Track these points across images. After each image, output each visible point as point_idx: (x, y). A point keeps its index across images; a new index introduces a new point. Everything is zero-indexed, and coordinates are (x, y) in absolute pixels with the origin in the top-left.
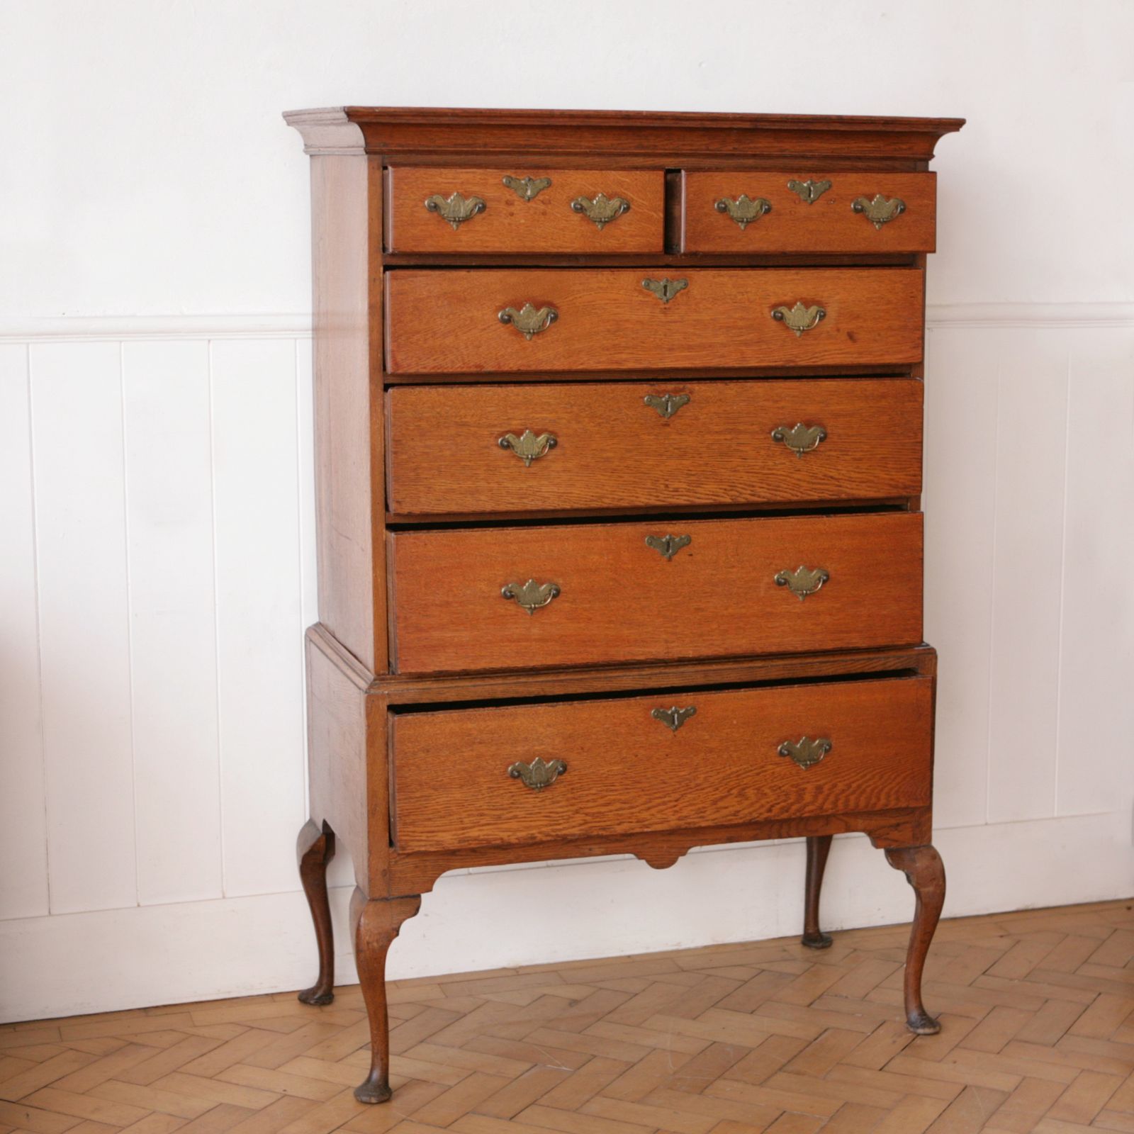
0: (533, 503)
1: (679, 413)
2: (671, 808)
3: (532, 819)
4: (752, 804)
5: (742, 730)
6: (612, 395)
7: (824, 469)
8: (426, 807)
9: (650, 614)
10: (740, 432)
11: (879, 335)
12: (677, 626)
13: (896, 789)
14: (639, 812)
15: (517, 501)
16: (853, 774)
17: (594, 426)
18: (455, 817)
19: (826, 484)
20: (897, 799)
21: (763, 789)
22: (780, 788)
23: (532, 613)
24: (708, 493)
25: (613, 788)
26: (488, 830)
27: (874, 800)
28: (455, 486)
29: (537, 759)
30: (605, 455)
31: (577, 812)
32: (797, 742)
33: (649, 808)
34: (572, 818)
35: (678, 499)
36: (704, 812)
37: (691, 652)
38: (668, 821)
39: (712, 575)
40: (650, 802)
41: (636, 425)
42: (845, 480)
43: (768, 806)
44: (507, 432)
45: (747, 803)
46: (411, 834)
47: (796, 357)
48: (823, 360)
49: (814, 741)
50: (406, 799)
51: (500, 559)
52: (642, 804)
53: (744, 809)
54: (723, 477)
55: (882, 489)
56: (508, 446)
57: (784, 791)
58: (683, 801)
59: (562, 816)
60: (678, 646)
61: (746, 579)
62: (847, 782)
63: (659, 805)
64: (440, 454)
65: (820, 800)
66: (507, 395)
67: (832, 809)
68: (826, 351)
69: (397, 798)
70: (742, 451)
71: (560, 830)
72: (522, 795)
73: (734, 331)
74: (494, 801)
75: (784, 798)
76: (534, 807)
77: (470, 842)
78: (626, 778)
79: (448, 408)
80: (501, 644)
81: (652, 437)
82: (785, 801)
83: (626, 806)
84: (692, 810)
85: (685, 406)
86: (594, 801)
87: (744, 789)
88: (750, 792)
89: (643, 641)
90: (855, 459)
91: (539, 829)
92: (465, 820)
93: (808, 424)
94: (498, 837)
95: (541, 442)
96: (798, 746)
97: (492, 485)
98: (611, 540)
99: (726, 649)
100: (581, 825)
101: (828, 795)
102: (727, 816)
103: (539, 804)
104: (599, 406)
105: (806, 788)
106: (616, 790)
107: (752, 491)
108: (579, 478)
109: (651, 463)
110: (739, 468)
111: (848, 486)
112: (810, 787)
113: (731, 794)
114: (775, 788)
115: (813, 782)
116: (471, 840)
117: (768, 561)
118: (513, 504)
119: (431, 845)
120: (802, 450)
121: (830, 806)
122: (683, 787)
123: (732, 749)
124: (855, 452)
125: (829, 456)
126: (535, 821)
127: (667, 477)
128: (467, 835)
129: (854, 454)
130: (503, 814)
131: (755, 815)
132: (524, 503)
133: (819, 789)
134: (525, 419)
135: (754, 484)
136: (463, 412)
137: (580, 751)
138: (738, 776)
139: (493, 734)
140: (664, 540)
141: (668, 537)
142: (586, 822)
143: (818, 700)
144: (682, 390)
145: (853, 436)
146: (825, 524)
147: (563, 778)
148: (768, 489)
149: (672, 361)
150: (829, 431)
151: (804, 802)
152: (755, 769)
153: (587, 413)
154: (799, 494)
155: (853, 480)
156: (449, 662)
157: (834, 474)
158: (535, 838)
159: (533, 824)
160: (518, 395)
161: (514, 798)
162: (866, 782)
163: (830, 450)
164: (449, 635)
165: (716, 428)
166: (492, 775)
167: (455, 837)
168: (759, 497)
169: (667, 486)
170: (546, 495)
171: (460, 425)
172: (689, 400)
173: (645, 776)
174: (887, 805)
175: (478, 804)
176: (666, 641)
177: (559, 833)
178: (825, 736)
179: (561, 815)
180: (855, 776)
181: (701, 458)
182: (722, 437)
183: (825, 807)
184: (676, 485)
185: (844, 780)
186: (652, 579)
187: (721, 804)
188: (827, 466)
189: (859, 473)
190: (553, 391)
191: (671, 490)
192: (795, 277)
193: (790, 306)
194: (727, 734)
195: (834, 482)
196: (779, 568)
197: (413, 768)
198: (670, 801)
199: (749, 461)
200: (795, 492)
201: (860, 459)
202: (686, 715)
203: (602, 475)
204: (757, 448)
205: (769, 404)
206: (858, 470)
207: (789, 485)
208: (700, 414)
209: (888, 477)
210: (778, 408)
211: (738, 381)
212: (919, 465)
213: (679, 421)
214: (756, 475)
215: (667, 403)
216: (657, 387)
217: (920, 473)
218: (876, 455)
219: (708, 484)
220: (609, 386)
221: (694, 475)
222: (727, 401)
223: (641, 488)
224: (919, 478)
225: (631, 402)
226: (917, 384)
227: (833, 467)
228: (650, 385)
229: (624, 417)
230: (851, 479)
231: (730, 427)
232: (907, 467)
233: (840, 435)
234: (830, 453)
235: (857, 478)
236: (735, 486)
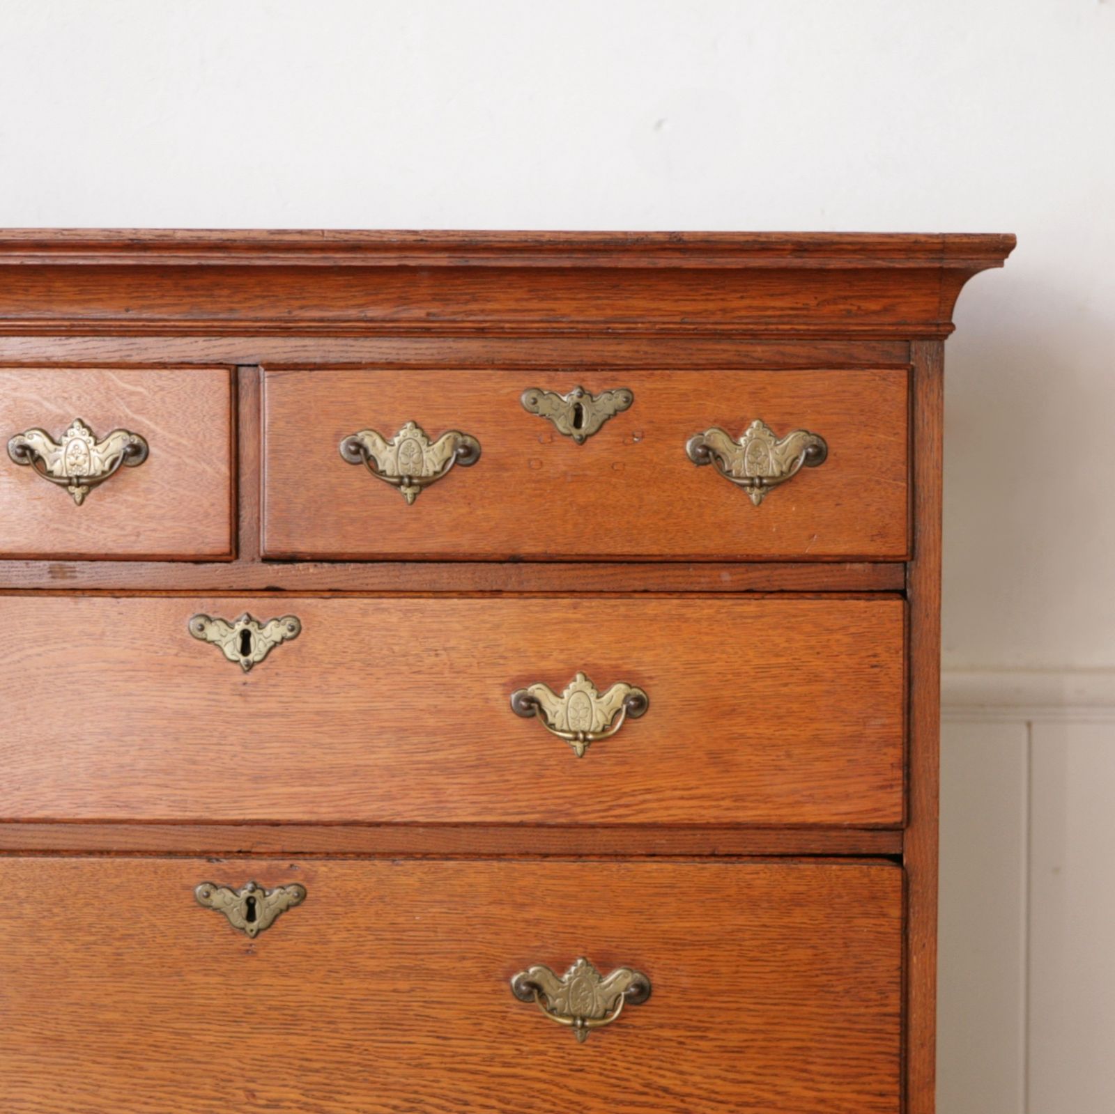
1: (279, 925)
6: (117, 881)
7: (645, 1069)
10: (431, 974)
11: (789, 755)
17: (76, 951)
30: (101, 1017)
41: (176, 952)
42: (700, 1097)
47: (574, 805)
48: (642, 811)
54: (392, 1079)
68: (648, 791)
70: (436, 1019)
73: (415, 740)
81: (214, 980)
85: (293, 911)
93: (603, 964)
104: (87, 905)
108: (40, 1067)
109: (212, 1039)
110: (428, 1059)
120: (579, 1022)
124: (725, 1031)
125: (660, 1038)
127: (252, 1074)
129: (723, 1036)
135: (469, 1098)
144: (285, 874)
145: (720, 992)
149: (261, 806)
150: (657, 979)
153: (57, 919)
155: (720, 1098)
157: (670, 1081)
163: (661, 1026)
165: (372, 963)
169: (252, 1094)
181: (335, 1031)
182: (385, 986)
184: (274, 1093)
188: (655, 1063)
189: (734, 1081)
192: (571, 615)
193: (556, 685)
195: (669, 1100)
199: (454, 1042)
201: (740, 1050)
203: (94, 1062)
204: (472, 1012)
205: (504, 912)
206: (731, 1076)
207: (554, 1104)
208: (332, 931)
209: (812, 1094)
210: (526, 921)
211: (426, 856)
212: (896, 1069)
213: (281, 944)
214: (470, 1077)
215: (250, 904)
216: (225, 864)
217: (897, 1088)
218: (780, 1040)
219: (356, 1094)
220: (109, 860)
221: (317, 1071)
222: (396, 901)
223: (186, 1096)
224: (895, 1101)
225: (162, 898)
226: (885, 875)
227: (668, 1066)
228: (209, 860)
229: (147, 931)
230: (714, 1096)
231: (406, 963)
232: (858, 1076)
233: (684, 991)
234: (656, 1032)
235: (730, 1094)
236: (420, 1101)
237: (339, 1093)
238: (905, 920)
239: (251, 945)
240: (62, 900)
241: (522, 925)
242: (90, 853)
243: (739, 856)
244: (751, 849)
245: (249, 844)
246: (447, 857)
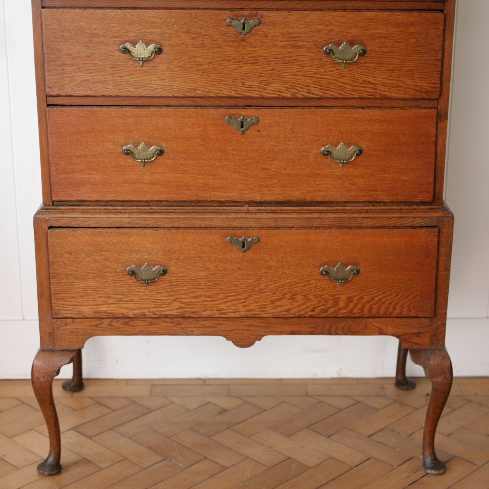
0: (145, 92)
1: (253, 32)
2: (242, 303)
3: (144, 303)
4: (300, 306)
5: (293, 255)
6: (203, 18)
7: (364, 76)
8: (71, 289)
9: (229, 170)
10: (299, 47)
12: (249, 180)
13: (408, 303)
14: (219, 304)
15: (134, 90)
16: (375, 291)
17: (190, 39)
18: (91, 297)
19: (365, 87)
20: (409, 310)
21: (308, 296)
22: (321, 296)
23: (144, 166)
24: (274, 89)
25: (200, 287)
26: (113, 307)
27: (391, 310)
28: (90, 78)
29: (146, 264)
30: (197, 60)
31: (175, 300)
32: (334, 266)
33: (226, 302)
34: (172, 304)
35: (252, 93)
36: (265, 308)
37: (258, 198)
38: (240, 312)
39: (274, 145)
40: (226, 298)
41: (221, 40)
42: (380, 85)
43: (312, 308)
44: (126, 42)
45: (296, 304)
46: (61, 305)
49: (347, 267)
50: (57, 283)
51: (121, 128)
52: (220, 299)
53: (294, 308)
54: (286, 79)
55: (409, 92)
56: (126, 51)
57: (324, 299)
58: (250, 299)
59: (165, 303)
60: (249, 193)
61: (300, 150)
62: (371, 296)
63: (232, 300)
64: (79, 55)
65: (351, 305)
66: (125, 15)
67: (359, 313)
69: (51, 282)
70: (300, 61)
71: (163, 311)
72: (136, 286)
74: (117, 289)
75: (324, 303)
76: (145, 295)
77: (102, 314)
78: (209, 281)
79: (83, 24)
80: (123, 185)
81: (233, 49)
82: (325, 305)
83: (209, 299)
84: (256, 306)
85: (257, 27)
86: (186, 294)
87: (294, 295)
88: (299, 297)
89: (224, 189)
90: (388, 70)
91: (149, 309)
92: (98, 299)
93: (352, 43)
94: (121, 312)
95: (151, 49)
96: (335, 269)
97: (116, 78)
98: (200, 118)
99: (284, 197)
100: (177, 309)
101: (357, 304)
102: (282, 312)
103: (148, 293)
104: (193, 25)
105: (340, 298)
106: (202, 289)
107: (308, 90)
108: (179, 75)
109: (232, 67)
110: (297, 73)
111: (382, 89)
112: (343, 297)
113: (286, 298)
114: (317, 296)
115: (345, 294)
116: (102, 313)
117: (317, 138)
118: (131, 91)
119: (74, 314)
120: (345, 61)
121: (358, 311)
122: (250, 290)
123: (286, 267)
124: (388, 64)
125: (368, 67)
126: (146, 304)
127: (244, 78)
128: (99, 309)
129: (387, 66)
130: (123, 298)
131: (302, 312)
132: (139, 91)
133: (350, 299)
134: (139, 33)
135: (309, 85)
136: (94, 26)
137: (177, 261)
138: (290, 286)
139: (115, 245)
140: (239, 120)
141: (242, 117)
142: (181, 308)
143: (351, 239)
144: (256, 15)
145: (387, 52)
146: (360, 114)
147: (165, 278)
148: (320, 89)
150: (368, 48)
151: (338, 307)
152: (303, 282)
154: (343, 93)
155: (386, 85)
156: (87, 195)
157: (371, 80)
158: (146, 315)
159: (145, 306)
160: (133, 15)
161: (131, 288)
162: (385, 297)
163: (369, 63)
164: (87, 177)
165: (281, 44)
166: (115, 272)
167: (91, 310)
168: (313, 94)
169: (244, 84)
170: (155, 86)
171: (92, 36)
172: (260, 22)
173: (222, 281)
174: (400, 314)
175: (106, 290)
176: (241, 189)
177: (162, 313)
178: (355, 264)
179: (163, 301)
180: (377, 292)
181: (269, 64)
182: (285, 50)
183: (354, 311)
184: (251, 83)
185: (369, 295)
186: (230, 146)
187: (277, 303)
188: (367, 74)
189: (390, 80)
190: (159, 14)
191: (246, 86)
194: (282, 257)
195: (371, 85)
196: (325, 143)
197: (61, 263)
198: (241, 299)
199: (305, 68)
200: (340, 92)
201: (392, 70)
202: (252, 243)
203: (195, 74)
204: (312, 59)
205: (322, 27)
206: (390, 78)
207: (336, 87)
208: (269, 33)
209: (414, 83)
210: (329, 30)
211: (298, 10)
212: (439, 76)
213: (253, 37)
214: (310, 78)
215: (244, 25)
216: (236, 12)
217: (439, 81)
218: (404, 67)
219: (275, 84)
220: (200, 11)
221: (263, 77)
222: (289, 24)
223: (223, 84)
224: (439, 86)
225: (216, 23)
226: (439, 16)
227: (370, 75)
228: (231, 11)
229: (212, 33)
230: (384, 84)
231: (292, 43)
232: (428, 78)
233: (376, 52)
234: (367, 65)
235: (389, 84)
236: (295, 86)
237: (270, 83)
238: (444, 30)
239: (244, 38)
240: (185, 24)
241: (328, 31)
242: (194, 9)
243: (395, 10)
244: (398, 8)
245: (243, 6)
246: (305, 10)
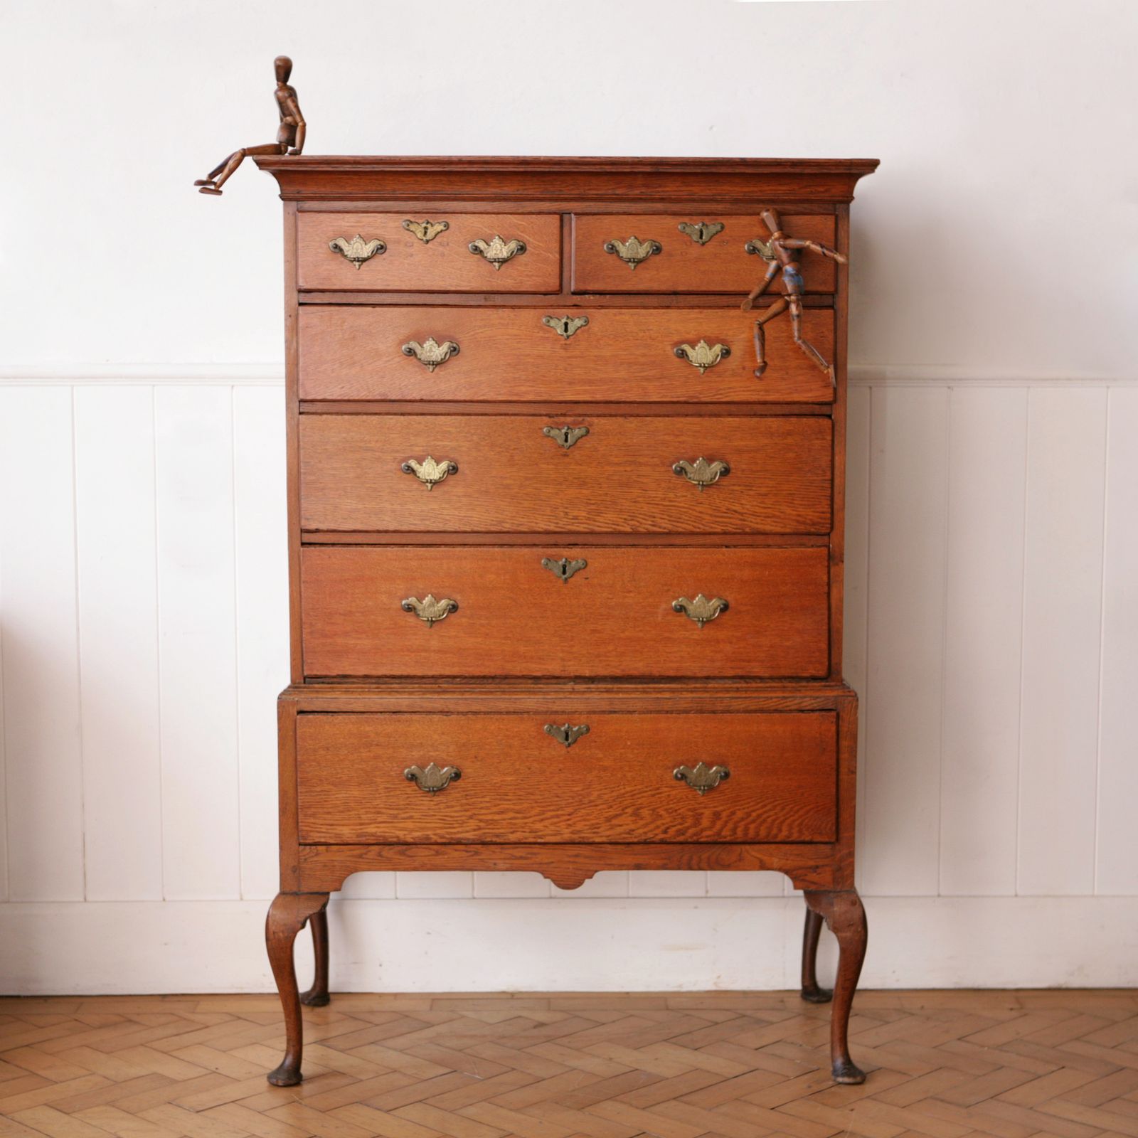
0: (434, 525)
1: (579, 444)
2: (565, 821)
3: (427, 821)
4: (647, 824)
5: (636, 751)
6: (512, 426)
7: (727, 503)
8: (325, 801)
9: (547, 632)
10: (640, 464)
11: (787, 373)
12: (574, 646)
13: (799, 821)
14: (532, 823)
15: (419, 522)
16: (753, 803)
17: (495, 455)
18: (353, 813)
19: (730, 518)
20: (800, 832)
21: (658, 810)
22: (676, 811)
23: (431, 626)
24: (608, 522)
25: (506, 797)
26: (384, 827)
27: (775, 831)
28: (360, 507)
29: (432, 764)
30: (505, 482)
31: (471, 818)
32: (694, 767)
33: (542, 820)
34: (466, 823)
35: (578, 526)
36: (598, 828)
37: (587, 671)
38: (561, 834)
39: (608, 598)
40: (544, 814)
41: (536, 456)
42: (749, 514)
43: (663, 827)
44: (410, 458)
45: (641, 823)
46: (311, 825)
47: (700, 393)
48: (728, 396)
49: (712, 768)
50: (307, 792)
51: (400, 574)
52: (535, 816)
53: (638, 829)
54: (624, 507)
55: (789, 524)
56: (410, 470)
57: (680, 815)
58: (577, 815)
59: (457, 821)
60: (574, 665)
61: (643, 604)
63: (552, 817)
64: (346, 476)
65: (719, 825)
66: (410, 424)
67: (731, 836)
68: (731, 388)
70: (642, 483)
71: (454, 833)
72: (417, 797)
73: (635, 367)
74: (391, 801)
76: (429, 809)
77: (368, 837)
78: (520, 789)
79: (353, 434)
80: (402, 653)
81: (551, 467)
82: (681, 824)
83: (520, 815)
84: (586, 825)
85: (584, 438)
86: (488, 808)
87: (638, 809)
88: (645, 813)
89: (540, 659)
90: (760, 494)
91: (434, 830)
93: (710, 460)
94: (394, 835)
95: (443, 468)
96: (695, 771)
97: (395, 507)
98: (508, 560)
99: (623, 670)
100: (474, 830)
101: (727, 822)
102: (622, 834)
103: (433, 807)
104: (500, 436)
105: (703, 813)
106: (509, 800)
107: (654, 521)
108: (479, 503)
109: (550, 491)
110: (638, 499)
111: (753, 520)
112: (707, 813)
113: (626, 813)
114: (671, 811)
115: (710, 808)
117: (666, 588)
118: (415, 524)
119: (330, 837)
120: (701, 483)
121: (728, 833)
122: (577, 802)
123: (626, 769)
124: (760, 487)
125: (733, 490)
126: (430, 823)
127: (566, 506)
128: (364, 831)
129: (758, 489)
130: (399, 814)
131: (650, 835)
132: (426, 524)
133: (717, 815)
134: (427, 446)
135: (654, 515)
136: (367, 438)
137: (474, 759)
138: (632, 796)
139: (390, 737)
140: (560, 563)
141: (564, 560)
142: (480, 828)
143: (715, 727)
144: (581, 423)
145: (758, 471)
146: (724, 555)
147: (458, 784)
148: (670, 521)
149: (572, 395)
150: (732, 466)
151: (701, 827)
152: (650, 790)
153: (487, 442)
154: (701, 526)
155: (758, 514)
156: (351, 668)
157: (737, 508)
158: (430, 839)
159: (428, 825)
160: (421, 423)
161: (410, 800)
162: (765, 812)
163: (734, 485)
164: (352, 642)
165: (616, 460)
166: (388, 776)
167: (353, 831)
168: (661, 527)
169: (566, 514)
170: (448, 518)
171: (365, 450)
173: (538, 788)
174: (789, 837)
175: (375, 803)
176: (563, 660)
177: (453, 836)
178: (722, 763)
179: (455, 819)
180: (754, 806)
181: (600, 488)
182: (622, 469)
183: (723, 834)
184: (575, 513)
185: (744, 809)
186: (549, 599)
187: (614, 822)
188: (731, 500)
189: (764, 508)
190: (454, 422)
191: (570, 517)
192: (699, 316)
193: (693, 345)
194: (621, 754)
195: (737, 516)
196: (676, 595)
197: (314, 764)
198: (564, 815)
199: (649, 492)
200: (696, 524)
201: (766, 495)
202: (579, 733)
203: (502, 501)
204: (657, 480)
205: (670, 438)
206: (762, 505)
207: (690, 517)
208: (599, 446)
209: (795, 513)
210: (679, 442)
211: (638, 416)
212: (829, 502)
213: (578, 452)
214: (656, 506)
215: (566, 434)
216: (556, 419)
217: (829, 510)
218: (782, 490)
219: (608, 513)
220: (508, 418)
221: (593, 504)
222: (626, 434)
223: (539, 514)
224: (829, 515)
225: (530, 433)
226: (825, 422)
227: (736, 501)
228: (549, 418)
229: (524, 447)
230: (755, 514)
231: (630, 459)
232: (815, 505)
233: (743, 471)
234: (732, 487)
235: (761, 513)
236: (637, 517)
237: (601, 513)
238: (833, 441)
239: (566, 452)
240: (489, 434)
241: (678, 444)
242: (501, 415)
243: (766, 415)
244: (772, 412)
245: (565, 411)
246: (647, 416)
